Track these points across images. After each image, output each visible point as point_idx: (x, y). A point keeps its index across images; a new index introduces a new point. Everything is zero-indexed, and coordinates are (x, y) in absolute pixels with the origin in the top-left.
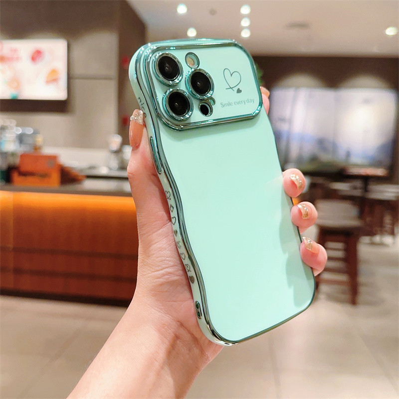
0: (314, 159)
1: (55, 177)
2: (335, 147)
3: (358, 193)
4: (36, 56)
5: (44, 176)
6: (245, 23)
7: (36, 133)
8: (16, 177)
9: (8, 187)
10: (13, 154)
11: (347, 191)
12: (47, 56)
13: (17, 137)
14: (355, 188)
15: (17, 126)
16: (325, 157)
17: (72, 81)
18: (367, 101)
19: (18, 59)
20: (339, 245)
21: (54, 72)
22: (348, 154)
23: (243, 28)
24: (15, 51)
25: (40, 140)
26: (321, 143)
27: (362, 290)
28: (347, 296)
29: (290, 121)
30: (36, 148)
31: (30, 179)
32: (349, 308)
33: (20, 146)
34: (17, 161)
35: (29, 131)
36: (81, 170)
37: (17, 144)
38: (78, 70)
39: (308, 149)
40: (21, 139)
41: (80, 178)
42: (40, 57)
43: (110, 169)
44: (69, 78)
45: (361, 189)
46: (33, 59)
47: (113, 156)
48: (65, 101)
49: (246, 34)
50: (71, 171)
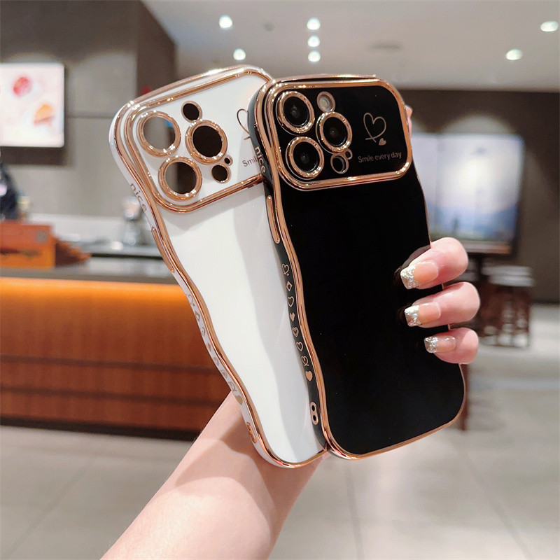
1: (49, 256)
2: (438, 214)
4: (21, 86)
5: (32, 253)
6: (314, 42)
12: (36, 87)
17: (70, 120)
18: (481, 151)
21: (46, 107)
22: (456, 224)
23: (310, 50)
25: (25, 203)
27: (474, 410)
31: (11, 258)
32: (457, 435)
36: (85, 245)
38: (79, 106)
41: (82, 257)
42: (26, 87)
43: (125, 244)
44: (67, 116)
45: (473, 271)
46: (16, 90)
47: (129, 226)
48: (62, 148)
49: (314, 58)
50: (70, 248)
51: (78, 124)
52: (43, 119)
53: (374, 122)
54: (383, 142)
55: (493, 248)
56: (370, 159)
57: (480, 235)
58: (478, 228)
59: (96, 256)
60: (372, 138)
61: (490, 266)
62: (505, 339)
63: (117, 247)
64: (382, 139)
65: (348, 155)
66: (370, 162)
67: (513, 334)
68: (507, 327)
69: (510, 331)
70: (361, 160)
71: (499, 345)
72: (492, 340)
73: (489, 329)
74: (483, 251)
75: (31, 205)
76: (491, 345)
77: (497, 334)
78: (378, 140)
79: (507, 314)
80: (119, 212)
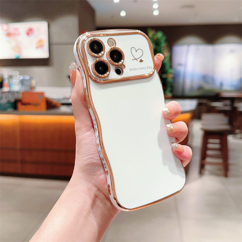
0: (200, 88)
1: (43, 105)
2: (213, 80)
3: (228, 108)
4: (30, 32)
5: (36, 105)
6: (155, 6)
7: (31, 78)
8: (19, 105)
9: (16, 112)
10: (17, 92)
11: (221, 107)
12: (36, 32)
13: (20, 81)
14: (226, 105)
15: (20, 75)
16: (207, 87)
17: (51, 46)
18: (232, 51)
19: (18, 34)
20: (217, 141)
21: (40, 41)
22: (221, 84)
23: (154, 10)
24: (17, 29)
25: (34, 82)
26: (205, 78)
27: (231, 168)
28: (222, 172)
29: (185, 65)
30: (32, 88)
31: (28, 107)
32: (223, 179)
33: (22, 87)
34: (20, 96)
35: (27, 77)
36: (59, 100)
37: (20, 86)
38: (55, 40)
39: (197, 82)
40: (22, 82)
41: (58, 105)
42: (32, 32)
45: (229, 105)
46: (28, 34)
48: (48, 58)
49: (156, 13)
50: (53, 101)
51: (54, 48)
52: (40, 46)
55: (239, 95)
57: (232, 89)
58: (232, 86)
59: (64, 104)
61: (237, 103)
72: (239, 136)
73: (238, 131)
74: (234, 97)
75: (36, 83)
76: (238, 138)
77: (241, 133)
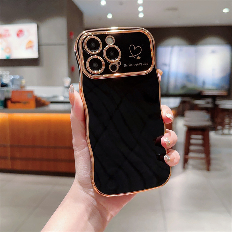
1: (33, 103)
3: (210, 106)
4: (20, 33)
5: (26, 103)
7: (21, 78)
8: (9, 104)
10: (7, 91)
11: (203, 104)
12: (26, 33)
13: (10, 81)
14: (208, 103)
15: (10, 74)
16: (190, 86)
17: (41, 47)
18: (213, 52)
19: (9, 35)
20: (200, 137)
21: (30, 42)
22: (204, 83)
23: (139, 12)
24: (7, 31)
25: (23, 82)
26: (188, 77)
27: (213, 162)
28: (205, 166)
29: (169, 65)
30: (22, 87)
31: (18, 105)
32: (205, 173)
33: (12, 86)
34: (10, 95)
35: (17, 77)
36: (49, 98)
38: (44, 41)
40: (12, 81)
41: (47, 103)
42: (22, 34)
43: (65, 97)
44: (39, 45)
45: (211, 103)
46: (18, 35)
47: (66, 89)
48: (37, 58)
49: (141, 15)
51: (44, 48)
52: (29, 46)
53: (135, 49)
54: (139, 58)
56: (130, 65)
57: (214, 87)
58: (213, 84)
59: (52, 103)
60: (133, 56)
61: (218, 101)
62: (226, 131)
63: (61, 99)
64: (139, 57)
65: (119, 63)
66: (131, 67)
67: (229, 129)
68: (227, 126)
69: (228, 128)
70: (125, 66)
71: (223, 134)
72: (220, 132)
73: (219, 127)
74: (216, 95)
75: (26, 82)
76: (220, 134)
77: (222, 129)
78: (136, 57)
79: (227, 121)
80: (62, 84)
